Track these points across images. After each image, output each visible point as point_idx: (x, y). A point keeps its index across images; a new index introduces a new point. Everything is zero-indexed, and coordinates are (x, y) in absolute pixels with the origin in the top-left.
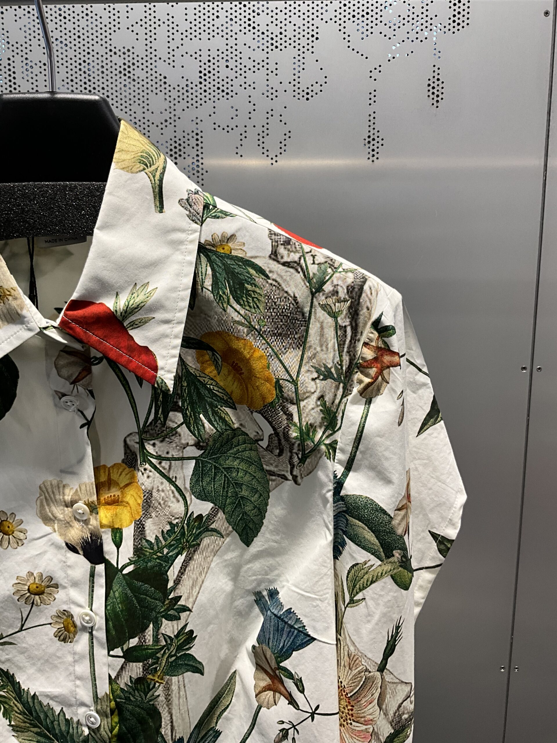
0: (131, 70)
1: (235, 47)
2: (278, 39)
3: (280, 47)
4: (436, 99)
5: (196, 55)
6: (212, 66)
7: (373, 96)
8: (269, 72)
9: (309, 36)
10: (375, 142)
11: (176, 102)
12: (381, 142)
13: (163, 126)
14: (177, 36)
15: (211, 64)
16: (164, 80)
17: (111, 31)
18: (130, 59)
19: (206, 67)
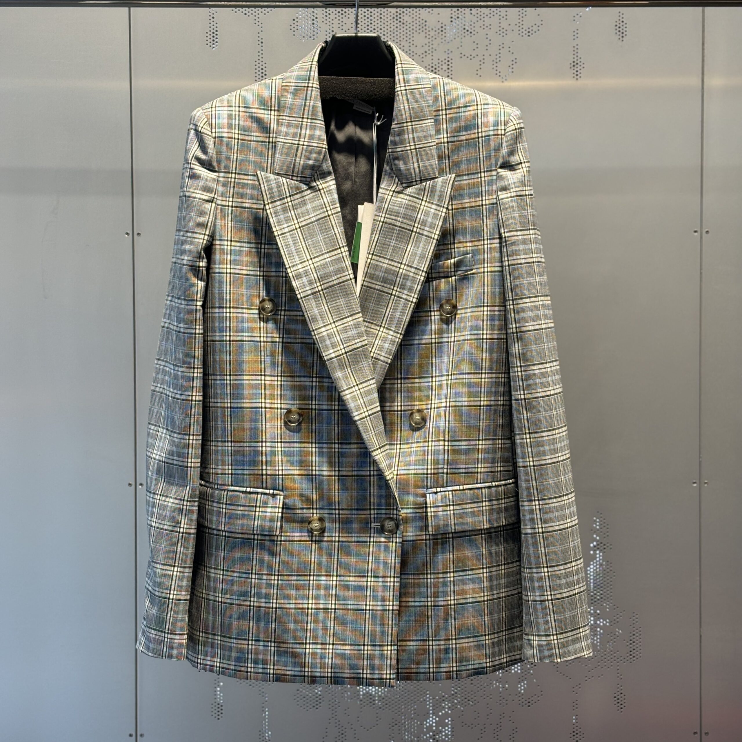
0: (401, 16)
4: (621, 35)
7: (576, 33)
10: (578, 66)
11: (433, 39)
12: (583, 66)
13: (424, 56)
16: (425, 24)
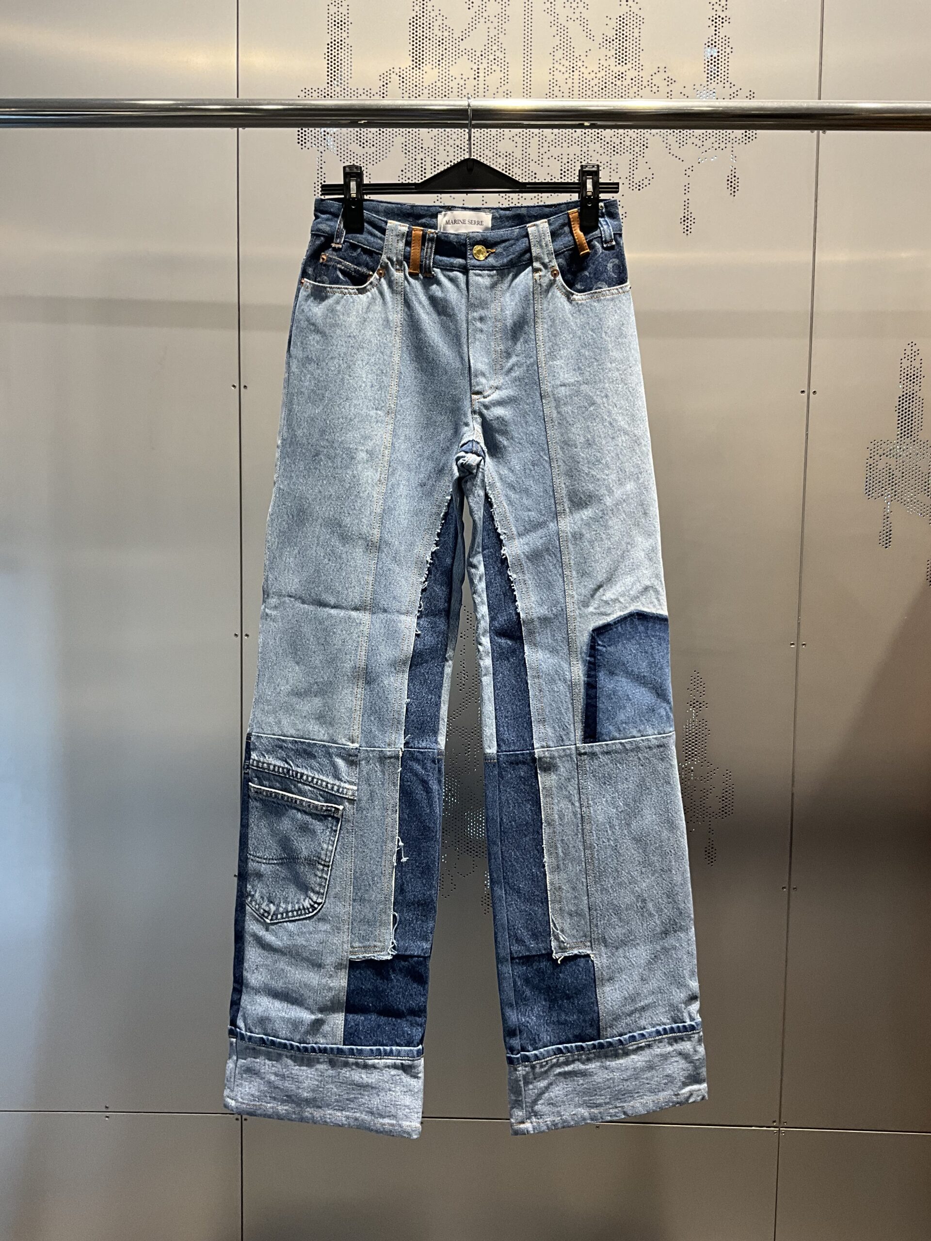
0: (511, 168)
1: (587, 153)
2: (618, 147)
3: (620, 153)
4: (733, 190)
5: (559, 158)
6: (570, 166)
7: (687, 189)
8: (611, 170)
9: (641, 145)
10: (689, 221)
12: (693, 221)
14: (546, 145)
15: (569, 164)
17: (498, 141)
18: (511, 160)
19: (566, 166)
